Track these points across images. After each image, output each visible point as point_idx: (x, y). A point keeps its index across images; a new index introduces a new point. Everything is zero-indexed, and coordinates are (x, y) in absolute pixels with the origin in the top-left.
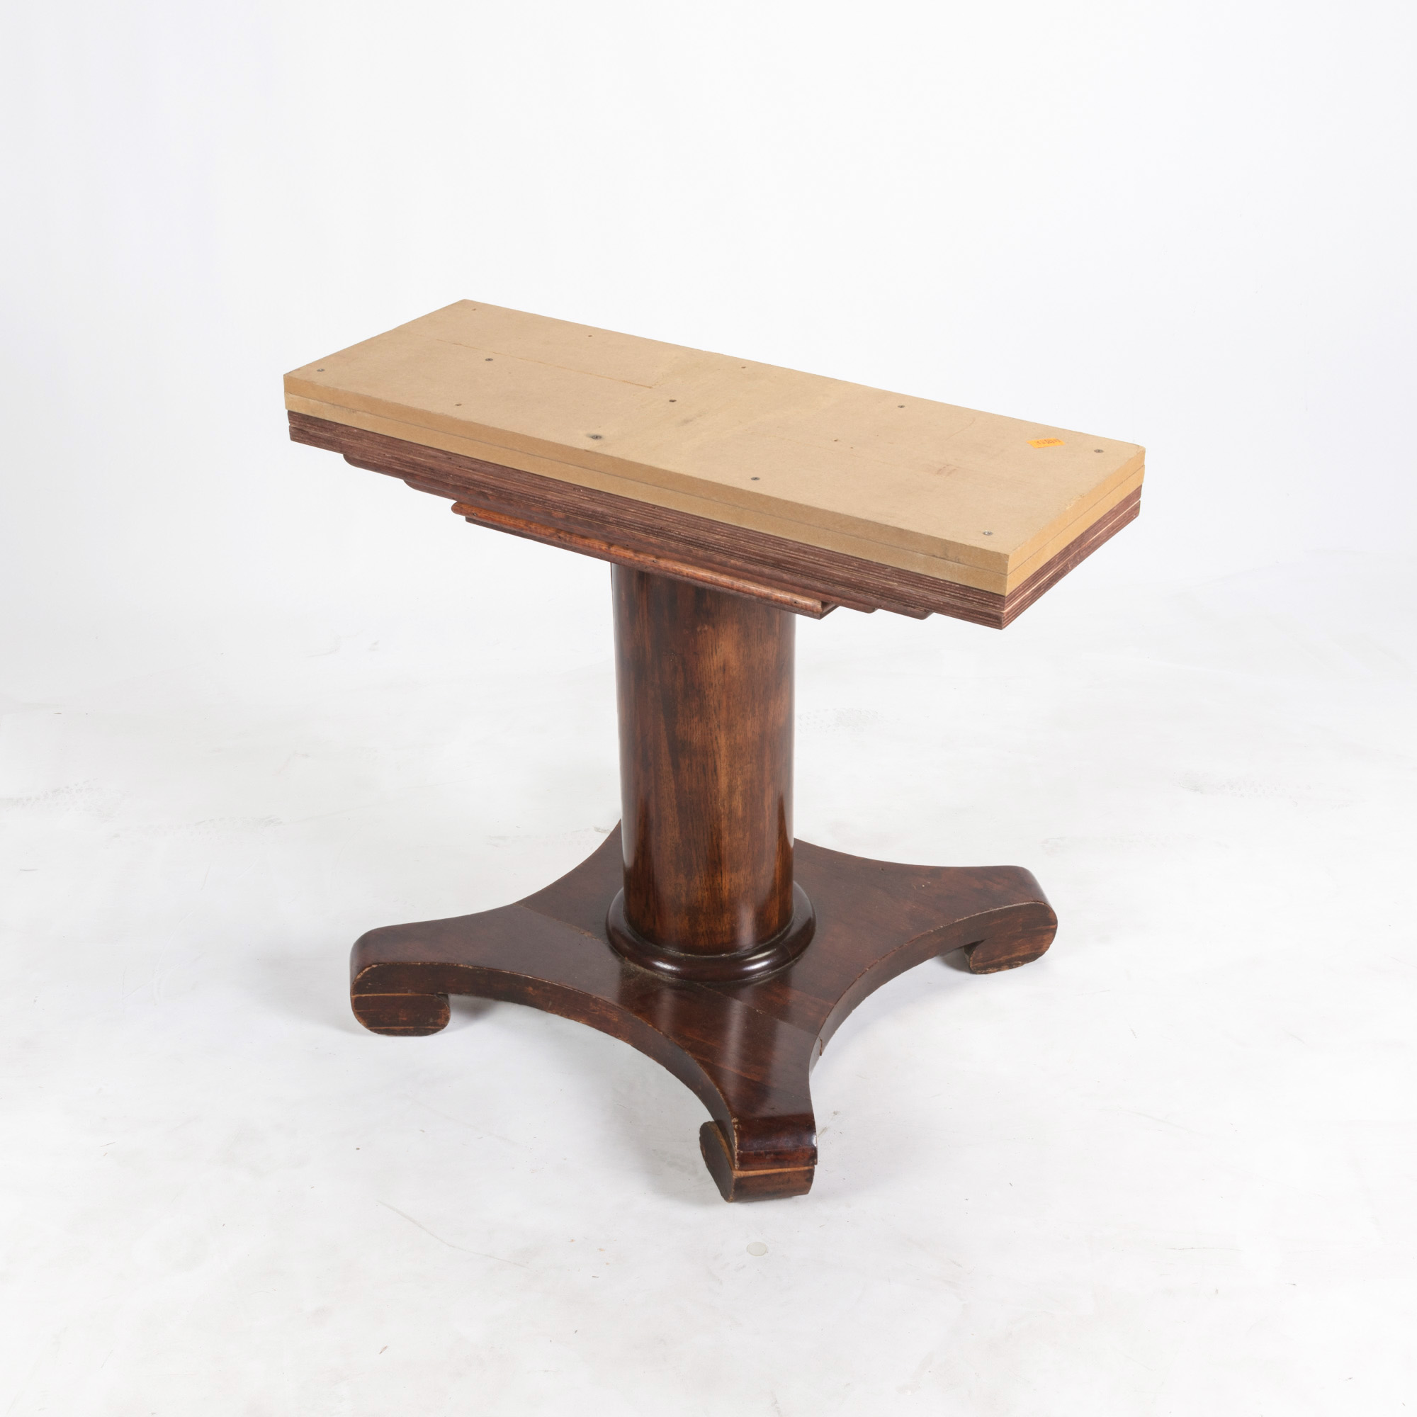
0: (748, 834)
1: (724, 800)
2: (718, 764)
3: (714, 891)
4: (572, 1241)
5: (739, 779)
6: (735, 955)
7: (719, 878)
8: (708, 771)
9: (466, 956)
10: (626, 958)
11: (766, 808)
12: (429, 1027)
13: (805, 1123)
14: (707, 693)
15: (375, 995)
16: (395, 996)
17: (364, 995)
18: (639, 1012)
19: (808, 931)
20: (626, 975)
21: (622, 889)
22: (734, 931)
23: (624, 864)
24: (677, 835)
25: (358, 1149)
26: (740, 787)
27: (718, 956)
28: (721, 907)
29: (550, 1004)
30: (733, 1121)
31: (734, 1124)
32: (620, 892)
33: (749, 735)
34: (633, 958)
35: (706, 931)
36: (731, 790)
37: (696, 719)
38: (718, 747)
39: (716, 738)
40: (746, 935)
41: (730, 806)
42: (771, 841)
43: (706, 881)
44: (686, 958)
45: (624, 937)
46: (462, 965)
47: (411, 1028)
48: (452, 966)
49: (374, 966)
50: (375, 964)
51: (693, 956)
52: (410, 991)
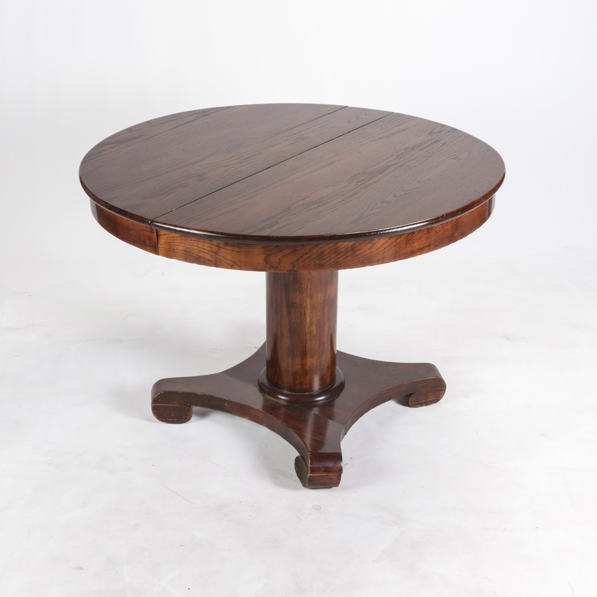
0: (318, 342)
1: (308, 327)
2: (306, 312)
3: (303, 365)
4: (241, 502)
5: (315, 318)
6: (311, 394)
7: (306, 360)
8: (302, 315)
9: (200, 390)
10: (266, 394)
11: (325, 331)
12: (183, 420)
13: (338, 457)
14: (302, 282)
15: (162, 405)
16: (170, 406)
17: (157, 405)
18: (271, 414)
19: (342, 386)
20: (265, 401)
21: (265, 367)
22: (311, 383)
23: (266, 357)
24: (289, 342)
25: (153, 465)
26: (315, 322)
27: (304, 394)
28: (305, 372)
29: (234, 410)
30: (308, 454)
31: (309, 455)
32: (264, 368)
33: (319, 300)
34: (269, 394)
35: (300, 383)
36: (311, 323)
37: (298, 293)
38: (306, 305)
39: (306, 301)
40: (316, 385)
41: (311, 330)
42: (327, 346)
43: (300, 361)
44: (291, 394)
45: (265, 386)
46: (198, 394)
47: (176, 420)
48: (194, 393)
49: (162, 392)
50: (163, 391)
51: (294, 393)
52: (176, 404)
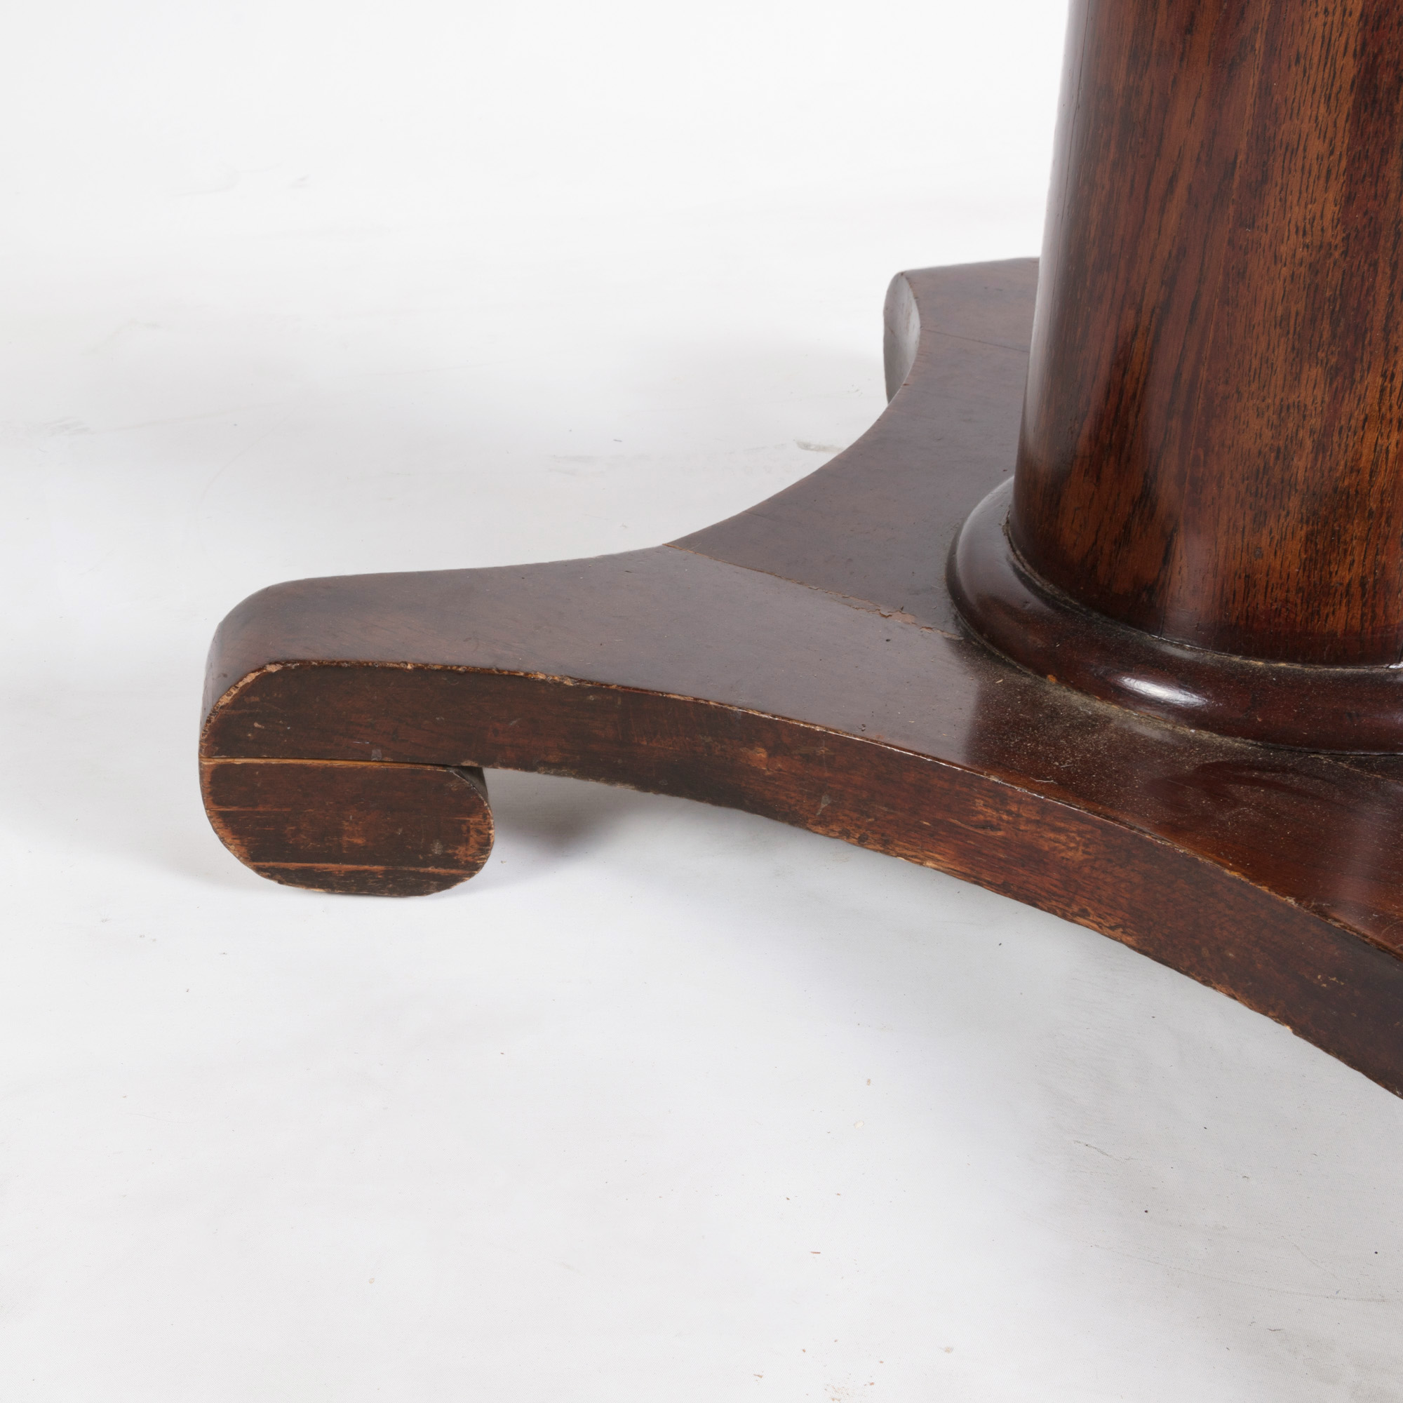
12: (430, 869)
15: (274, 761)
16: (332, 768)
17: (239, 761)
24: (1331, 210)
29: (825, 803)
35: (1363, 584)
46: (541, 677)
47: (376, 868)
48: (511, 677)
49: (273, 669)
50: (275, 663)
51: (1297, 667)
52: (376, 753)
